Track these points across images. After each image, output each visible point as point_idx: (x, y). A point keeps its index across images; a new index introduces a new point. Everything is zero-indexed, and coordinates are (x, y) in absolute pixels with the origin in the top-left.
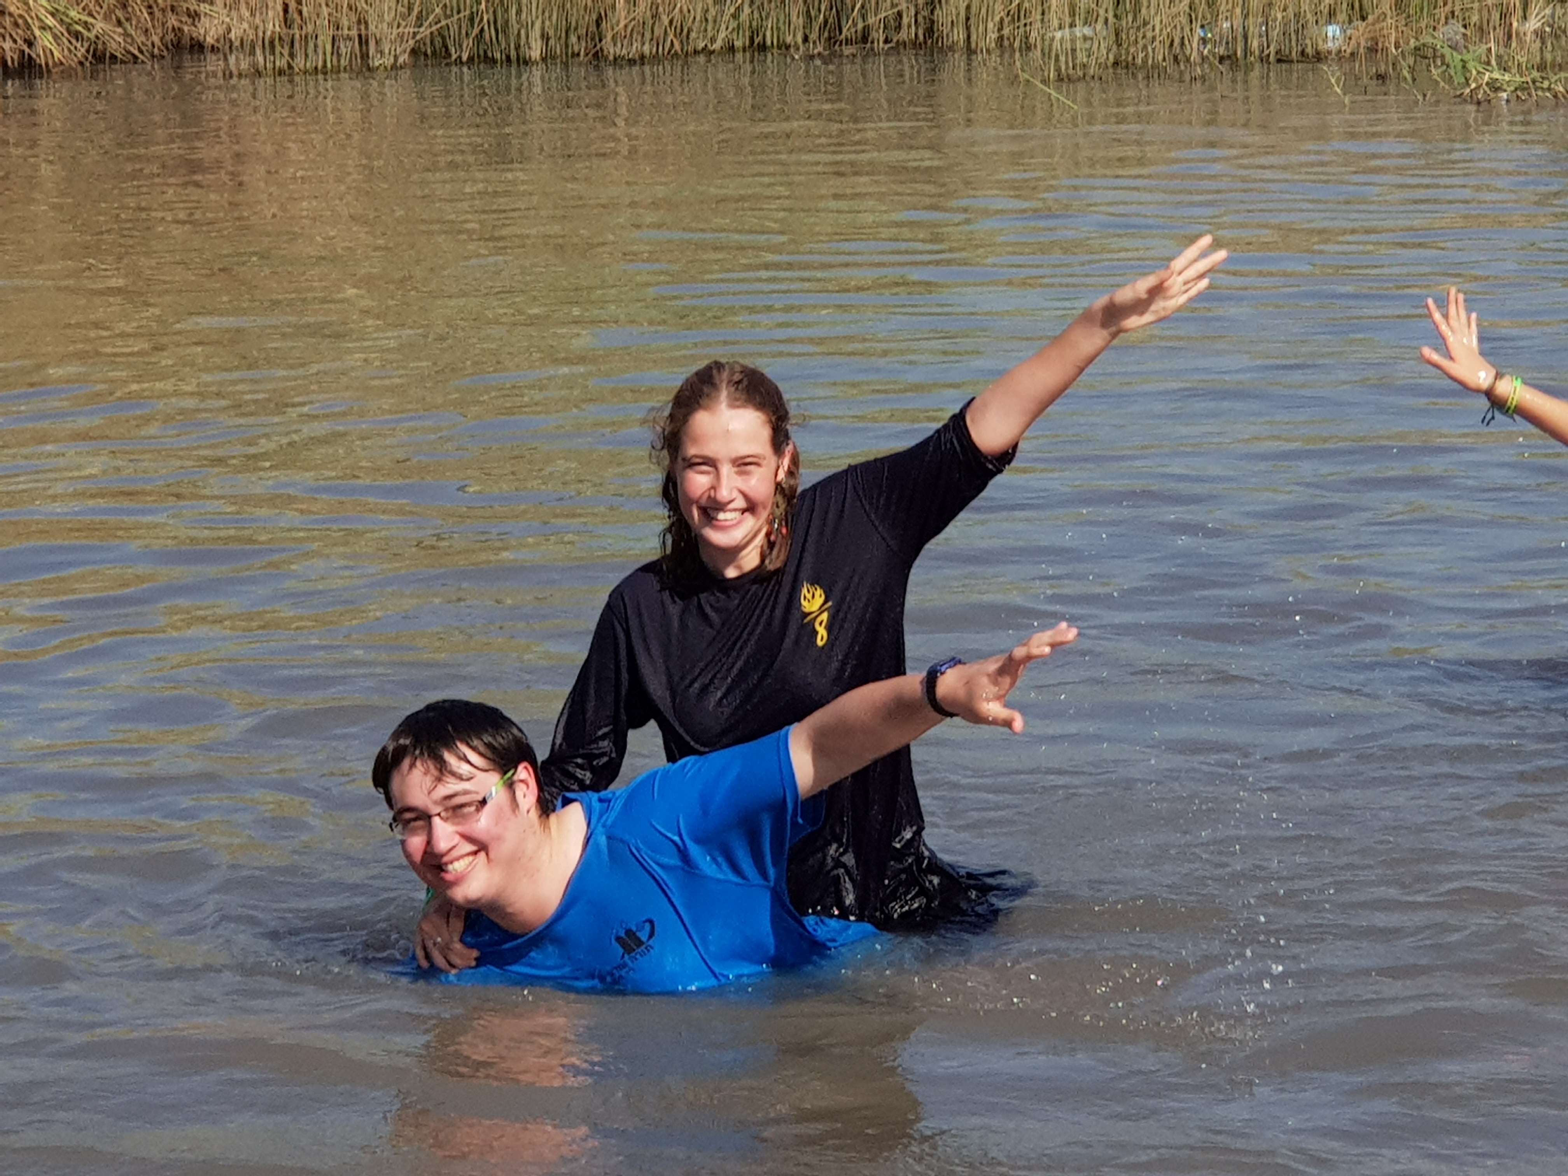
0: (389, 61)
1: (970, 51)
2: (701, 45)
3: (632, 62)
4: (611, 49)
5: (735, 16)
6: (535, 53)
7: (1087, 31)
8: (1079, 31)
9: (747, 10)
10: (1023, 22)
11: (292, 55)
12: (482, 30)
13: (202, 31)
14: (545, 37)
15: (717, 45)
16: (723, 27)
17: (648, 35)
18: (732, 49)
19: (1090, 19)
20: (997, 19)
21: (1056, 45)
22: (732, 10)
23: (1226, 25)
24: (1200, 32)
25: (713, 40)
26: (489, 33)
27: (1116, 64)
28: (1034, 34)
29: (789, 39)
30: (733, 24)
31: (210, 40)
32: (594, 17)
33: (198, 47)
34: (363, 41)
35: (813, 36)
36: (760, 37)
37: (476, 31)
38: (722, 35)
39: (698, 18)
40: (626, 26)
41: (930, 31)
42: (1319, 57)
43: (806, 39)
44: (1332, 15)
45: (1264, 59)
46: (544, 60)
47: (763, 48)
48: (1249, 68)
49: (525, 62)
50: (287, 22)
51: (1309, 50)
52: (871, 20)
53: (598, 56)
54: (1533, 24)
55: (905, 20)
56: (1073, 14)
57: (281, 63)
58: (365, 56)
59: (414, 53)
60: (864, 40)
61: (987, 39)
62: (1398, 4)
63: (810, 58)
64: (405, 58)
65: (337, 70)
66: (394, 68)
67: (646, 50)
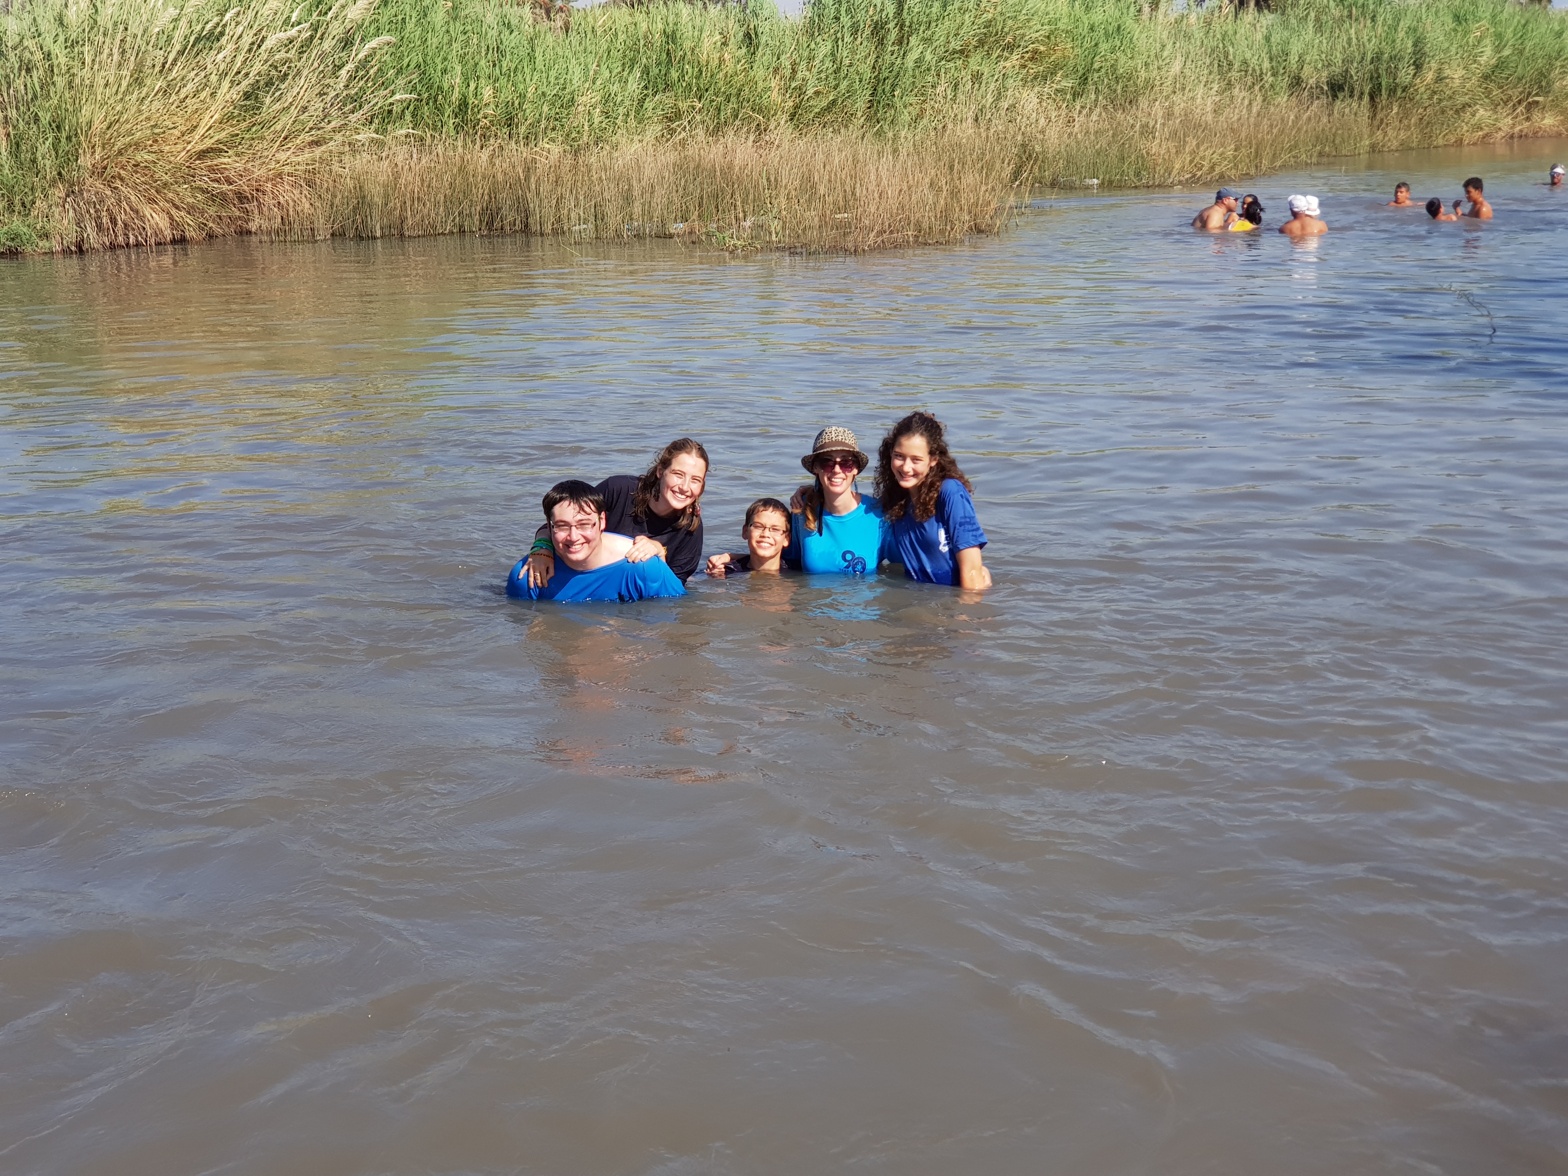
0: (322, 238)
1: (542, 235)
2: (441, 231)
3: (415, 237)
4: (407, 233)
5: (453, 220)
6: (378, 234)
7: (585, 226)
8: (583, 226)
9: (458, 218)
10: (561, 223)
11: (285, 235)
12: (358, 226)
13: (250, 227)
14: (382, 228)
15: (447, 231)
16: (449, 224)
17: (420, 228)
18: (452, 233)
19: (586, 222)
20: (552, 221)
21: (574, 231)
23: (636, 224)
24: (626, 226)
25: (445, 229)
26: (360, 227)
27: (596, 238)
28: (565, 228)
29: (474, 229)
30: (453, 224)
31: (253, 230)
32: (400, 221)
33: (249, 232)
34: (312, 230)
35: (483, 228)
36: (463, 229)
37: (355, 226)
38: (449, 228)
39: (439, 221)
40: (412, 224)
41: (526, 226)
42: (671, 236)
43: (480, 229)
44: (675, 220)
45: (651, 236)
46: (382, 237)
47: (464, 232)
48: (645, 239)
49: (375, 238)
50: (283, 223)
51: (667, 233)
53: (402, 235)
54: (748, 224)
55: (517, 222)
56: (579, 220)
57: (281, 238)
58: (313, 236)
59: (332, 235)
60: (502, 229)
61: (548, 228)
62: (699, 216)
63: (482, 236)
64: (328, 236)
65: (303, 241)
66: (326, 241)
67: (420, 233)
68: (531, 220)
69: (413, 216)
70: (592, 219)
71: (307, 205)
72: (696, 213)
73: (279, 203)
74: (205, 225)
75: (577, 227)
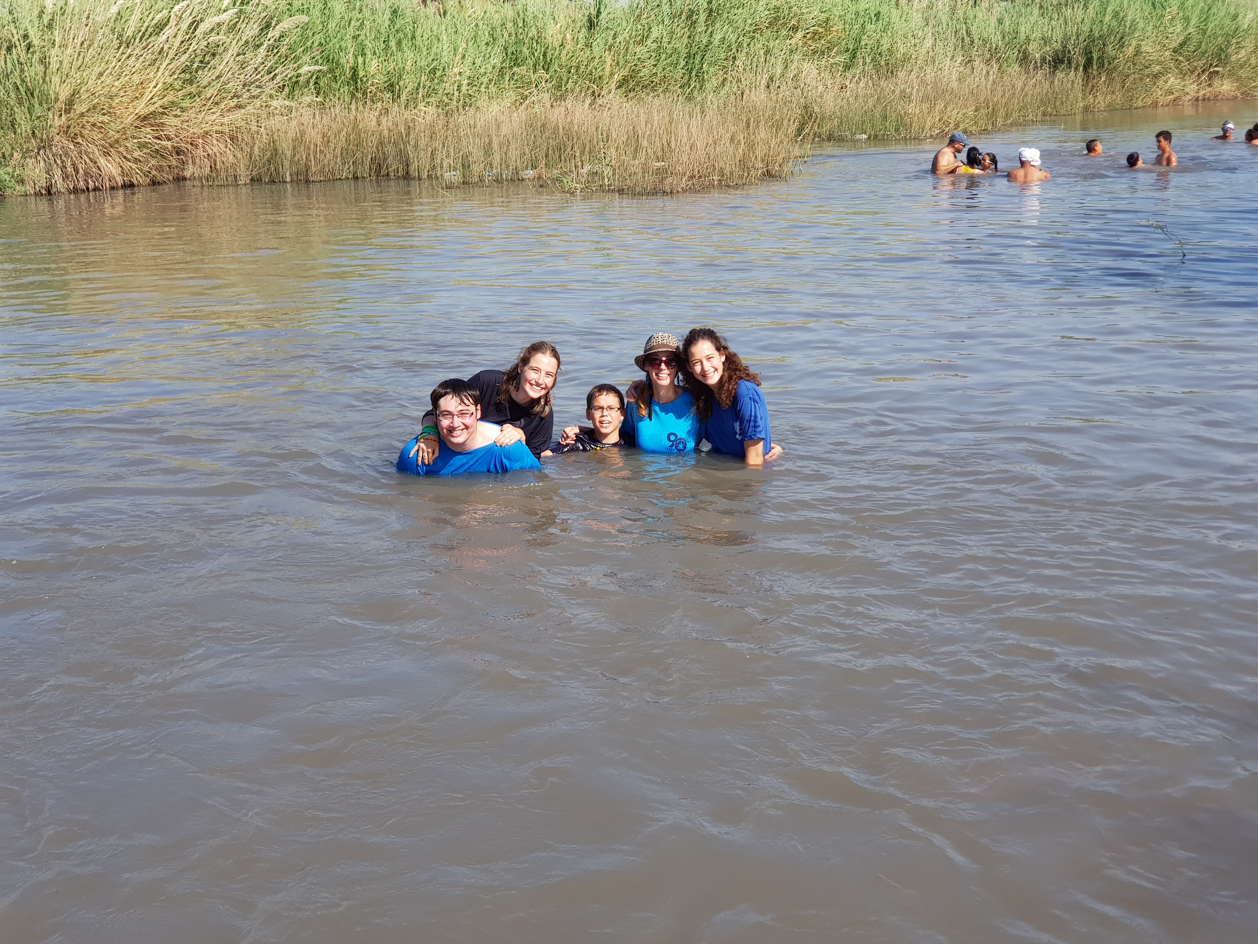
0: (243, 182)
1: (420, 179)
2: (338, 177)
3: (317, 182)
4: (311, 179)
5: (348, 169)
6: (288, 179)
7: (454, 173)
8: (453, 173)
9: (352, 166)
10: (435, 170)
11: (213, 181)
12: (272, 173)
13: (185, 174)
14: (291, 175)
16: (345, 172)
17: (322, 174)
18: (348, 179)
19: (455, 169)
20: (427, 169)
21: (445, 178)
23: (495, 171)
24: (487, 173)
25: (342, 176)
26: (274, 174)
27: (463, 182)
28: (438, 174)
29: (365, 175)
30: (348, 171)
31: (188, 177)
32: (306, 169)
33: (184, 179)
34: (235, 177)
35: (372, 174)
36: (357, 175)
37: (270, 173)
38: (344, 174)
39: (337, 169)
40: (315, 171)
41: (407, 173)
42: (523, 180)
43: (370, 176)
44: (527, 168)
45: (507, 181)
46: (291, 182)
47: (357, 178)
48: (502, 183)
49: (285, 183)
50: (212, 171)
51: (520, 178)
52: (390, 170)
53: (307, 181)
54: (585, 171)
55: (400, 170)
56: (450, 168)
57: (210, 183)
58: (236, 181)
59: (251, 180)
60: (388, 176)
61: (425, 175)
62: (546, 164)
63: (371, 181)
64: (248, 181)
65: (228, 185)
66: (245, 185)
67: (322, 178)
68: (412, 168)
69: (316, 165)
70: (459, 166)
71: (231, 157)
72: (544, 162)
73: (208, 155)
74: (149, 172)
75: (448, 173)
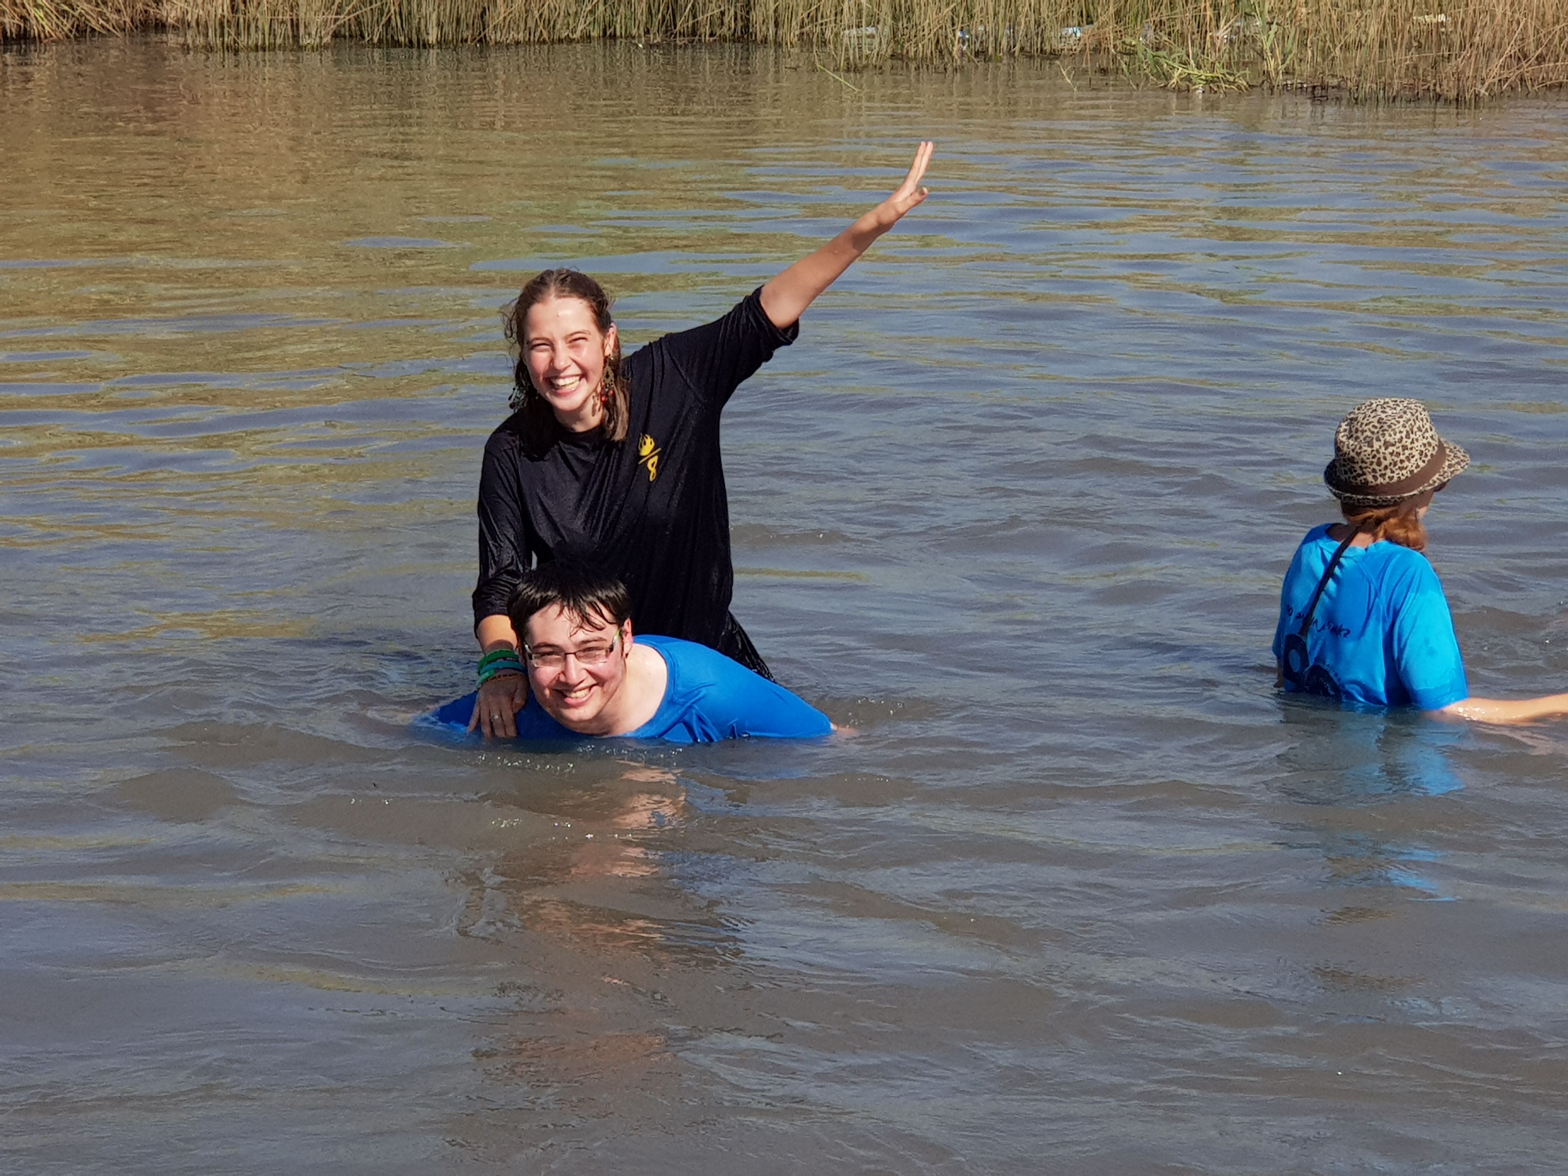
0: (314, 41)
1: (778, 44)
2: (564, 35)
3: (508, 46)
4: (493, 36)
5: (592, 12)
6: (433, 36)
7: (871, 30)
8: (866, 30)
9: (601, 8)
10: (820, 21)
11: (238, 34)
12: (390, 18)
13: (165, 14)
14: (440, 25)
15: (578, 34)
16: (582, 20)
17: (522, 26)
18: (589, 38)
19: (874, 21)
20: (800, 18)
21: (846, 40)
22: (590, 7)
23: (981, 28)
24: (959, 34)
25: (573, 31)
26: (396, 21)
27: (893, 56)
28: (828, 32)
29: (634, 32)
30: (590, 19)
31: (170, 21)
32: (480, 11)
33: (161, 26)
35: (654, 30)
36: (612, 30)
37: (384, 19)
38: (580, 28)
39: (562, 14)
40: (505, 18)
41: (746, 27)
42: (1054, 55)
43: (647, 32)
45: (1010, 54)
46: (442, 43)
47: (613, 36)
48: (998, 61)
49: (426, 45)
50: (234, 8)
51: (1047, 49)
52: (700, 18)
53: (482, 41)
54: (1223, 33)
55: (726, 20)
56: (860, 18)
57: (229, 40)
58: (296, 37)
59: (336, 35)
60: (694, 33)
61: (791, 33)
62: (1117, 13)
63: (650, 46)
64: (327, 39)
65: (273, 48)
66: (321, 48)
67: (521, 37)
68: (757, 16)
70: (887, 15)
72: (1112, 7)
75: (854, 32)
